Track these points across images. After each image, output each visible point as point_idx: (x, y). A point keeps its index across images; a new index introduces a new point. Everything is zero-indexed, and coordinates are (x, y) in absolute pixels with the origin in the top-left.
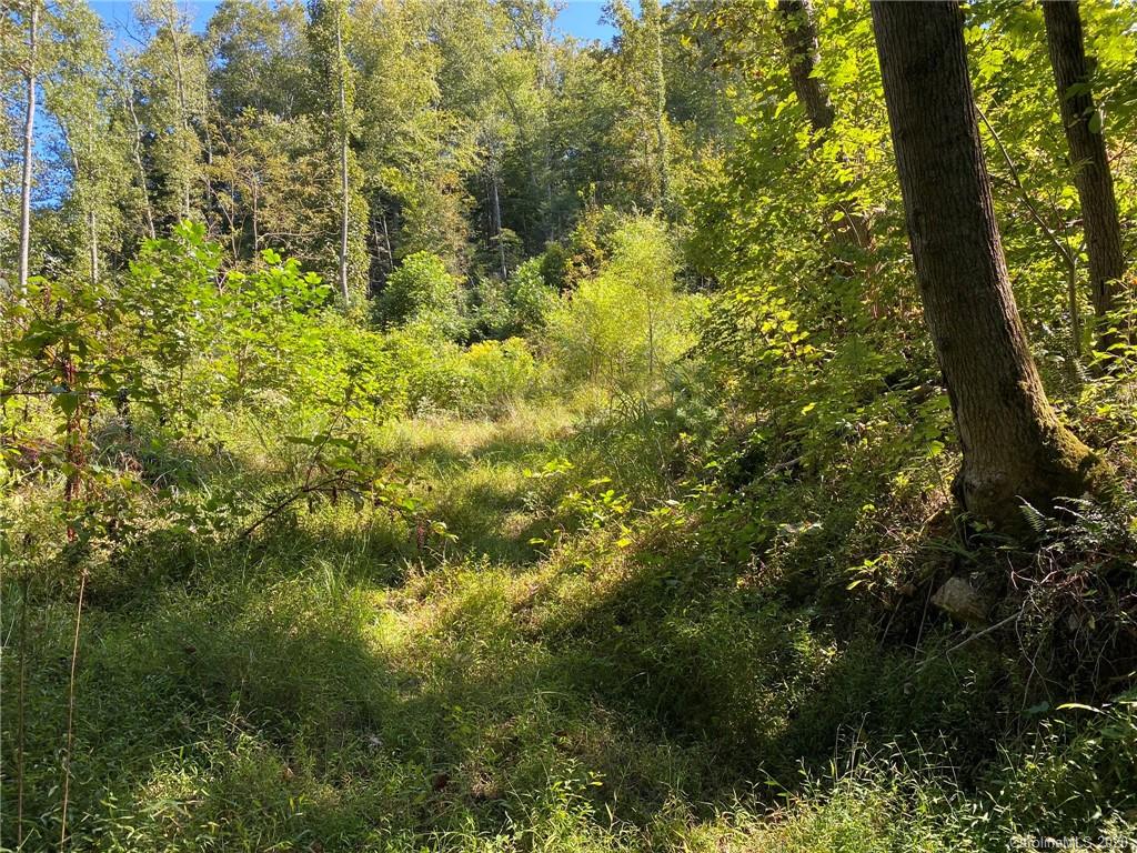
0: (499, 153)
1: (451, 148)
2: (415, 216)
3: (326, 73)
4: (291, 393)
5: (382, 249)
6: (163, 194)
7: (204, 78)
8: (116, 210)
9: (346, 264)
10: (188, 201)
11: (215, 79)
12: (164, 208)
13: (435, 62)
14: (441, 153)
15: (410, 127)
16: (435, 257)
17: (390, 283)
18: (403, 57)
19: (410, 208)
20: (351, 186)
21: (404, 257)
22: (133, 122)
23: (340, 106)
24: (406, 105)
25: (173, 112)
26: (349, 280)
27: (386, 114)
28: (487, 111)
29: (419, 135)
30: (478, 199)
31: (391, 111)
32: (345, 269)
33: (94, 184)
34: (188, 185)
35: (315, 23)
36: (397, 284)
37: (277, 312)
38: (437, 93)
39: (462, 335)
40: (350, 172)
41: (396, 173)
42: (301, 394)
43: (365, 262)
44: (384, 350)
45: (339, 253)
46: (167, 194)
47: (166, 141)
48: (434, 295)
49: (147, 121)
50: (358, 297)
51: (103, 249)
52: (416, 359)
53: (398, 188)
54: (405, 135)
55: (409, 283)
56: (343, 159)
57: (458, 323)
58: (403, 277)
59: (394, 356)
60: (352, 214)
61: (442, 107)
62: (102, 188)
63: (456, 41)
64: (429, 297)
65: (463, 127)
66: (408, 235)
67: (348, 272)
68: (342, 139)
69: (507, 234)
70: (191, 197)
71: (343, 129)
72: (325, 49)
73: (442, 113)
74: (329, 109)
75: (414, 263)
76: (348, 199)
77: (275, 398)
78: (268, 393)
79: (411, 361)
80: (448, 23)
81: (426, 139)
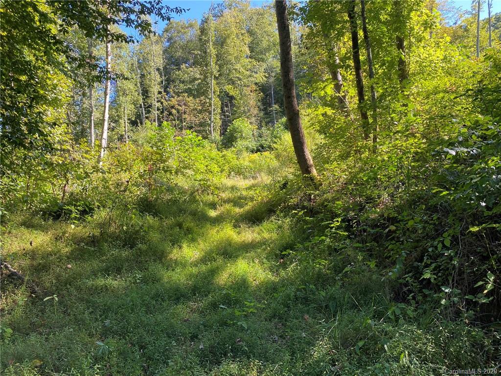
0: (273, 74)
1: (253, 74)
2: (238, 103)
3: (205, 52)
4: (194, 171)
5: (228, 113)
6: (147, 97)
7: (162, 53)
8: (133, 106)
9: (212, 124)
10: (156, 100)
11: (165, 51)
12: (147, 102)
13: (248, 39)
14: (250, 76)
15: (238, 66)
16: (246, 119)
17: (228, 130)
18: (235, 39)
19: (237, 100)
20: (215, 95)
21: (233, 120)
22: (137, 71)
23: (210, 64)
24: (236, 58)
25: (151, 67)
26: (213, 130)
27: (229, 62)
28: (269, 58)
29: (242, 70)
30: (264, 94)
31: (230, 61)
32: (212, 126)
33: (126, 97)
34: (156, 94)
35: (202, 34)
36: (230, 131)
37: (190, 148)
38: (249, 52)
39: (254, 149)
40: (214, 89)
41: (231, 88)
42: (197, 171)
43: (219, 122)
44: (222, 157)
45: (210, 120)
46: (148, 97)
47: (148, 77)
48: (244, 135)
49: (142, 70)
50: (216, 136)
51: (129, 119)
52: (231, 160)
53: (232, 93)
54: (236, 70)
55: (235, 130)
56: (211, 84)
57: (253, 145)
58: (233, 128)
59: (224, 159)
60: (215, 105)
61: (251, 57)
62: (129, 98)
63: (256, 30)
64: (242, 135)
65: (258, 65)
66: (236, 111)
67: (213, 126)
68: (211, 77)
69: (276, 107)
70: (157, 98)
71: (212, 73)
72: (205, 44)
73: (250, 60)
74: (206, 65)
75: (237, 123)
76: (213, 99)
77: (190, 172)
78: (188, 171)
79: (230, 161)
80: (254, 22)
81: (244, 71)
